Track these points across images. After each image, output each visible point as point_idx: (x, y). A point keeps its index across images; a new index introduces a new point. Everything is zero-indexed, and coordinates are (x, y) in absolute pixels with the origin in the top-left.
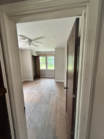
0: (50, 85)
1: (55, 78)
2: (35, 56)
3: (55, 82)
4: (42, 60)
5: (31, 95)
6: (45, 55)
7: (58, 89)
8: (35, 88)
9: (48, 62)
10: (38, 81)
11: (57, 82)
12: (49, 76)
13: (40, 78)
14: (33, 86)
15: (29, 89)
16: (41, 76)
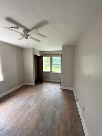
0: (55, 93)
1: (60, 83)
2: (38, 55)
3: (61, 89)
4: (47, 60)
5: (25, 112)
6: (50, 55)
7: (66, 102)
8: (35, 98)
9: (53, 63)
10: (40, 86)
11: (64, 89)
12: (54, 80)
13: (43, 83)
14: (32, 95)
15: (26, 98)
16: (44, 80)
